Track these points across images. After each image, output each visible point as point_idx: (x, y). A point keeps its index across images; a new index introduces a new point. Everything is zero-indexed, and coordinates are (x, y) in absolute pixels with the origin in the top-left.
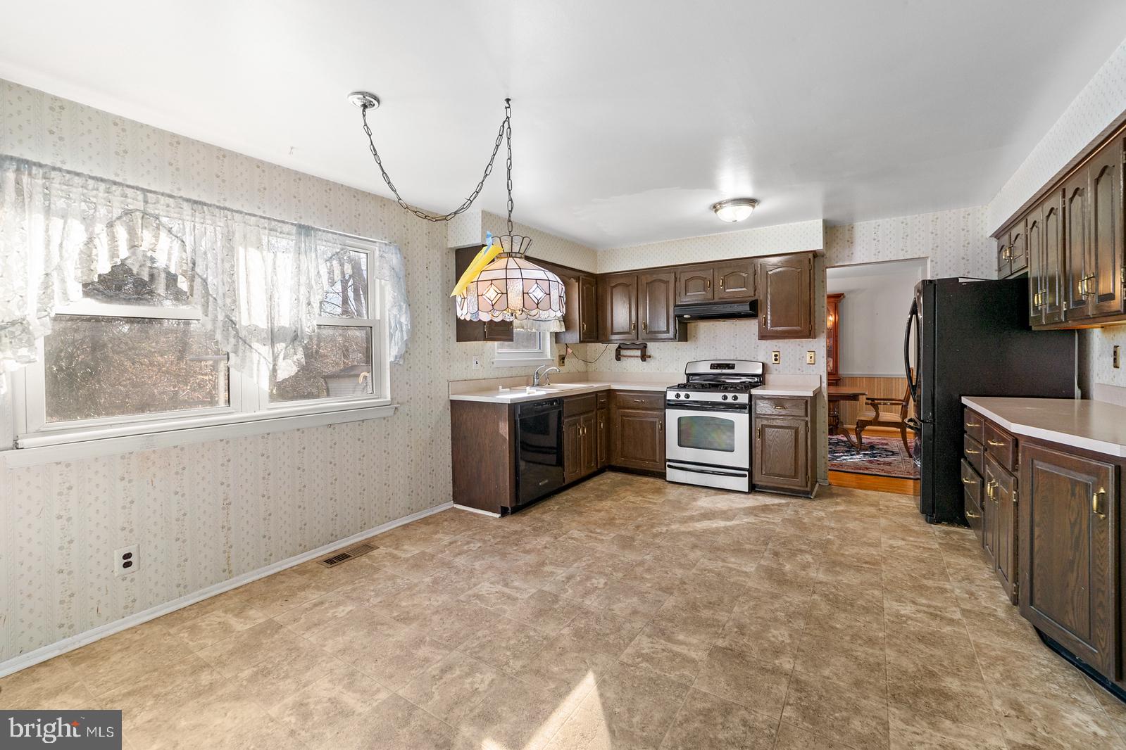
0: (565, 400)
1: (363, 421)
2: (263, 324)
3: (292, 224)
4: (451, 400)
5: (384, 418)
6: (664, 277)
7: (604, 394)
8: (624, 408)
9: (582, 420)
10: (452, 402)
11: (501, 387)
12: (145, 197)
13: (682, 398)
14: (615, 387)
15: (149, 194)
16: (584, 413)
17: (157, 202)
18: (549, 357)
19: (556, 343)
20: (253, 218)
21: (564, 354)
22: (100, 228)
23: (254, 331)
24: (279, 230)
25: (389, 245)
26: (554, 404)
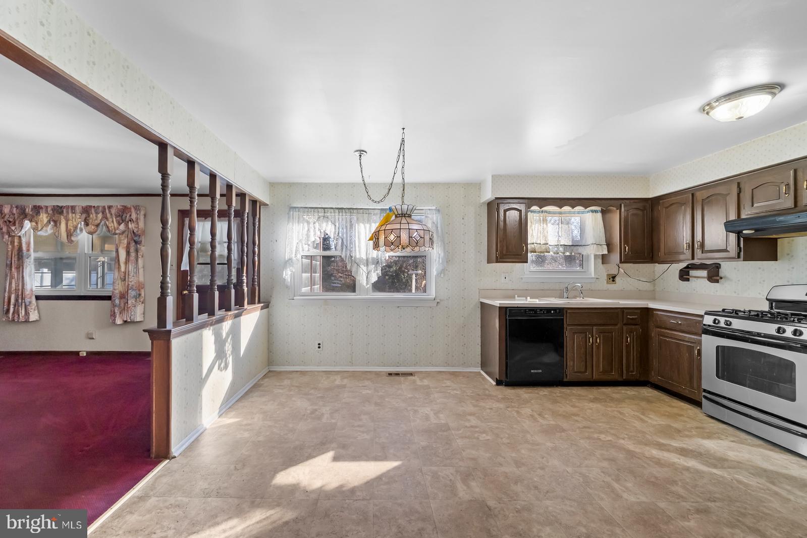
0: (569, 311)
1: (417, 307)
2: (364, 257)
3: (378, 209)
4: (481, 302)
5: (431, 307)
6: (722, 190)
7: (639, 311)
8: (661, 328)
9: (594, 330)
10: (482, 304)
11: (516, 296)
12: (324, 210)
13: (722, 325)
14: (652, 305)
15: (326, 209)
16: (600, 325)
17: (328, 211)
18: (593, 276)
19: (602, 263)
20: (361, 210)
21: (616, 273)
22: (311, 225)
23: (361, 259)
24: (373, 213)
25: (432, 209)
26: (552, 312)
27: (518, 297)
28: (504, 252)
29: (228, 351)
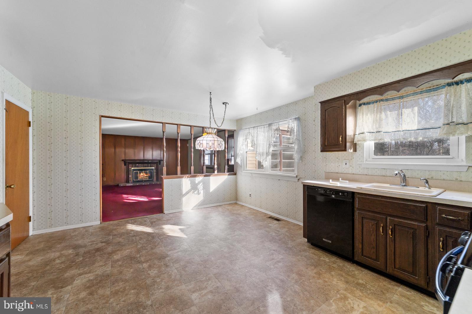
0: (358, 196)
5: (295, 182)
16: (396, 217)
25: (292, 119)
26: (340, 194)
27: (342, 180)
28: (326, 144)
29: (200, 188)
